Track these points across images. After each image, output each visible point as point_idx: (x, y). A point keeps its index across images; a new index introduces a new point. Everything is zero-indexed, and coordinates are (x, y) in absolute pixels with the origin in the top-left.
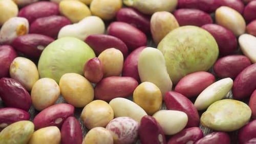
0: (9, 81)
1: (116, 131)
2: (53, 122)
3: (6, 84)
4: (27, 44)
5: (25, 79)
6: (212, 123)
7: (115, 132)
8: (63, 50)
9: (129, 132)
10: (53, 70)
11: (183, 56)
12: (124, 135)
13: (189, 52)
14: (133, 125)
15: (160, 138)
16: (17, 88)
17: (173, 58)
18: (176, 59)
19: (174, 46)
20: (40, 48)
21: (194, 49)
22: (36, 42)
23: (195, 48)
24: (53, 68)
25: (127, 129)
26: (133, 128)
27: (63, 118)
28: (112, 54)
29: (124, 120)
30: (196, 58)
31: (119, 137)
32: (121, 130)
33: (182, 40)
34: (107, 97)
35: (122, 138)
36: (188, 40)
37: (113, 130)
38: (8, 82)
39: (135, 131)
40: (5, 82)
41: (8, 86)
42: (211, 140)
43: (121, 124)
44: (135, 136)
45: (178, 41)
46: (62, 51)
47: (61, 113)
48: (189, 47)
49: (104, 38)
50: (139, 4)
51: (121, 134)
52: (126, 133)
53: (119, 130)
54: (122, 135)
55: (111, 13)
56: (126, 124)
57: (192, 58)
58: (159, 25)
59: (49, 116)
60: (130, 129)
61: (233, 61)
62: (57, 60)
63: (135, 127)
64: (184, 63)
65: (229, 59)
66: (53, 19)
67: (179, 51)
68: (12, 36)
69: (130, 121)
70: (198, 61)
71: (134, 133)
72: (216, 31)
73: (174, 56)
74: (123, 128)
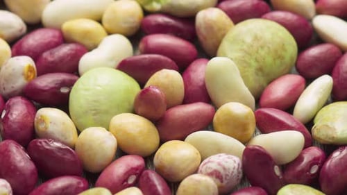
0: (46, 142)
1: (216, 175)
2: (125, 183)
3: (43, 146)
4: (47, 88)
5: (63, 136)
6: (335, 136)
7: (214, 176)
8: (99, 86)
9: (233, 172)
10: (94, 115)
11: (257, 60)
12: (228, 178)
13: (262, 53)
14: (235, 162)
15: (277, 171)
16: (60, 149)
17: (245, 65)
18: (249, 65)
19: (241, 50)
20: (64, 90)
21: (269, 48)
22: (56, 84)
23: (270, 46)
24: (94, 112)
25: (229, 169)
26: (236, 165)
27: (135, 174)
28: (167, 76)
29: (221, 158)
30: (274, 59)
31: (222, 182)
32: (222, 172)
33: (249, 40)
34: (179, 135)
35: (225, 182)
36: (256, 38)
37: (210, 174)
38: (44, 144)
39: (240, 170)
40: (39, 144)
41: (47, 149)
42: (341, 158)
43: (219, 164)
44: (241, 175)
45: (243, 42)
46: (99, 88)
47: (132, 169)
48: (262, 47)
49: (146, 58)
50: (172, 6)
51: (224, 177)
52: (230, 175)
53: (219, 173)
54: (226, 178)
55: (135, 25)
56: (227, 162)
57: (269, 60)
58: (210, 27)
59: (118, 177)
60: (234, 168)
61: (321, 53)
62: (95, 101)
63: (239, 165)
64: (260, 70)
65: (314, 52)
66: (65, 50)
67: (250, 55)
68: (20, 82)
69: (229, 158)
70: (278, 62)
71: (239, 173)
72: (284, 19)
73: (245, 62)
74: (224, 169)
